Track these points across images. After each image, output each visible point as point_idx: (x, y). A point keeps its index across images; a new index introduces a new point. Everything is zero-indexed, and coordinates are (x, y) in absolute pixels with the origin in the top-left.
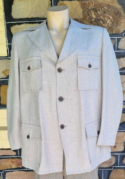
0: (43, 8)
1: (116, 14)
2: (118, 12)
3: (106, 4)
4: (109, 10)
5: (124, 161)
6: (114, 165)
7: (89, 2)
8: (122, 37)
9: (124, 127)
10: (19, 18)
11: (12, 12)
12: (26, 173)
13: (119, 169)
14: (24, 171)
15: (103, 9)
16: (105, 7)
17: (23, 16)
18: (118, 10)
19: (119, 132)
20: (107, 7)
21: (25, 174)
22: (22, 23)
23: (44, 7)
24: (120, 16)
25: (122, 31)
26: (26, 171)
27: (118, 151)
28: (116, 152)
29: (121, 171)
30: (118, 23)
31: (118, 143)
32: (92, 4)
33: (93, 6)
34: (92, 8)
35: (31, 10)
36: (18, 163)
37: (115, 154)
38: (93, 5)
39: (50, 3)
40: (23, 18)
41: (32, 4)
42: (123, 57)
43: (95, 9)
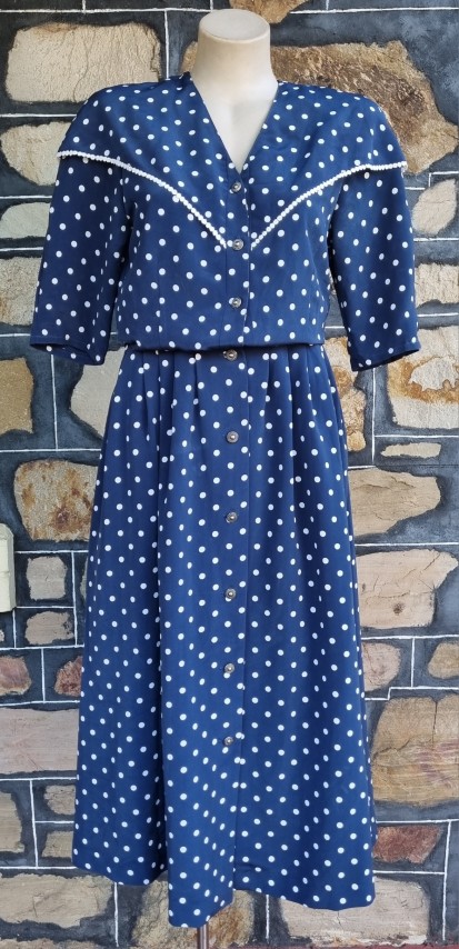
0: (130, 68)
1: (404, 102)
2: (411, 94)
3: (366, 64)
4: (379, 87)
5: (432, 663)
6: (395, 682)
7: (303, 54)
8: (426, 187)
9: (432, 532)
10: (36, 100)
11: (8, 77)
12: (44, 718)
13: (413, 700)
14: (35, 707)
15: (355, 81)
16: (363, 76)
17: (52, 95)
18: (410, 87)
19: (415, 551)
20: (370, 76)
21: (38, 720)
22: (48, 121)
23: (133, 63)
24: (419, 108)
25: (426, 166)
26: (41, 710)
27: (409, 626)
28: (404, 631)
29: (421, 706)
30: (410, 136)
31: (412, 593)
32: (316, 60)
33: (317, 68)
34: (315, 76)
35: (83, 71)
36: (9, 676)
37: (400, 637)
38: (319, 65)
39: (157, 52)
40: (51, 99)
41: (88, 52)
42: (429, 261)
43: (327, 80)
